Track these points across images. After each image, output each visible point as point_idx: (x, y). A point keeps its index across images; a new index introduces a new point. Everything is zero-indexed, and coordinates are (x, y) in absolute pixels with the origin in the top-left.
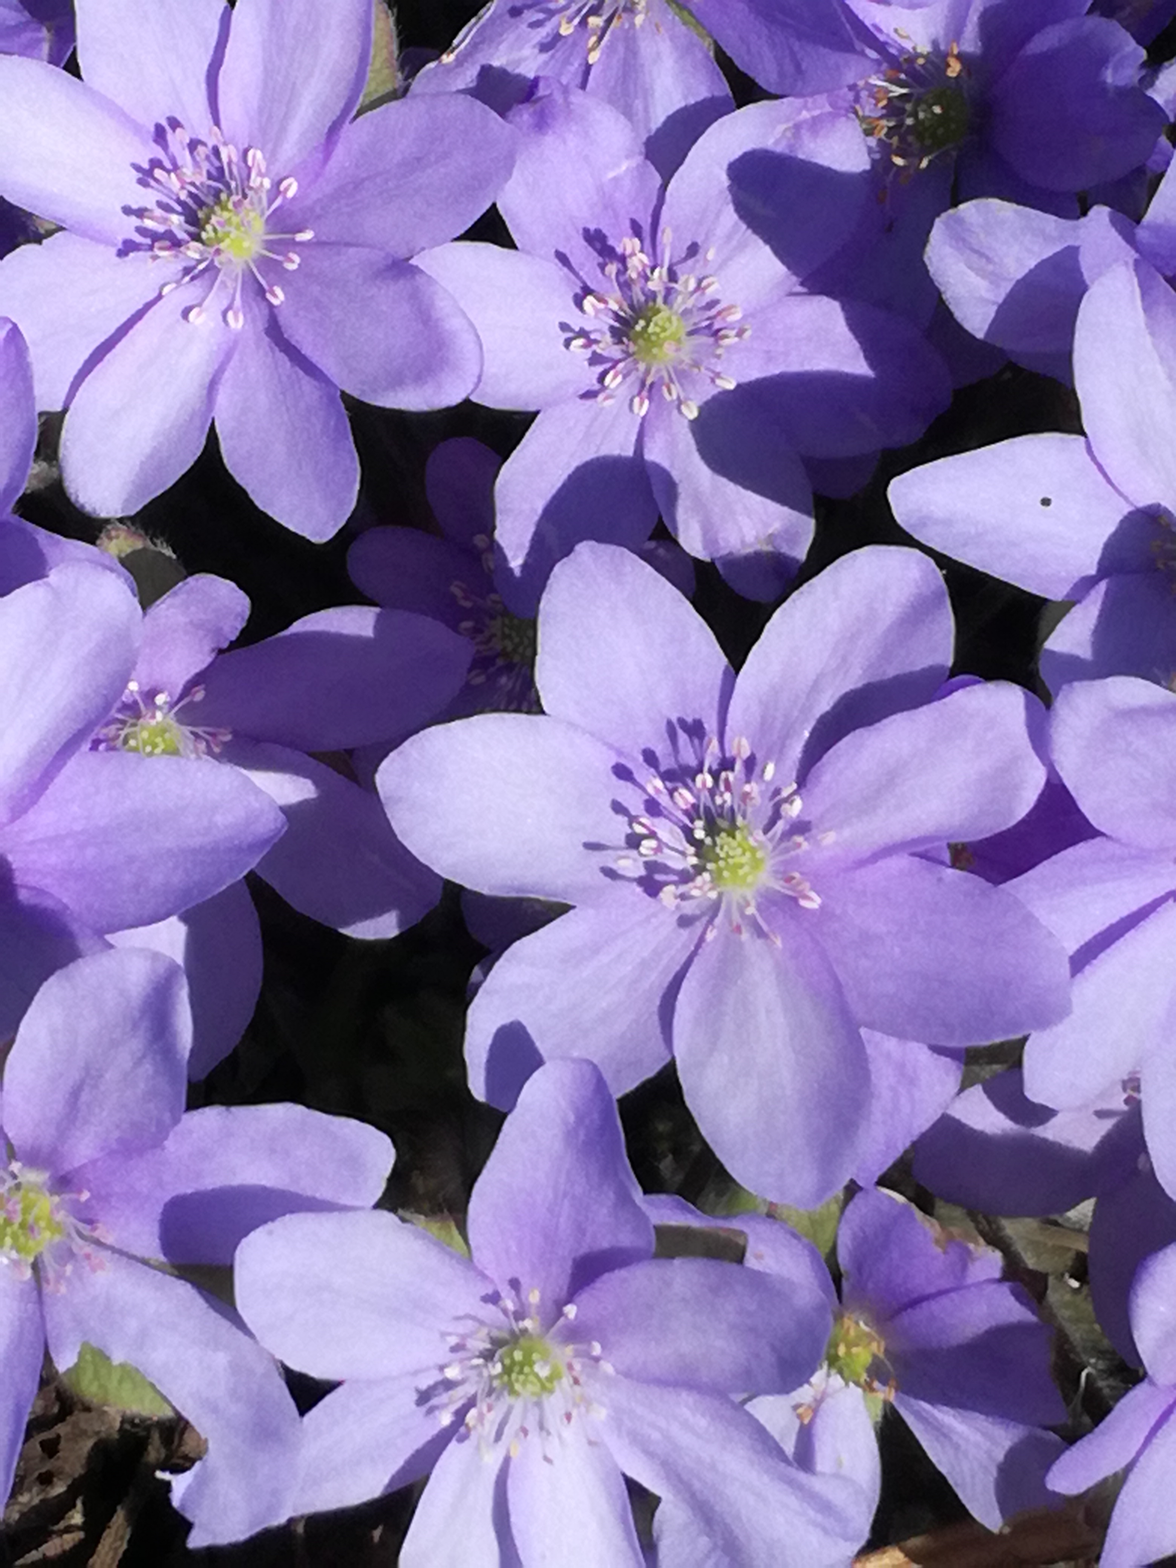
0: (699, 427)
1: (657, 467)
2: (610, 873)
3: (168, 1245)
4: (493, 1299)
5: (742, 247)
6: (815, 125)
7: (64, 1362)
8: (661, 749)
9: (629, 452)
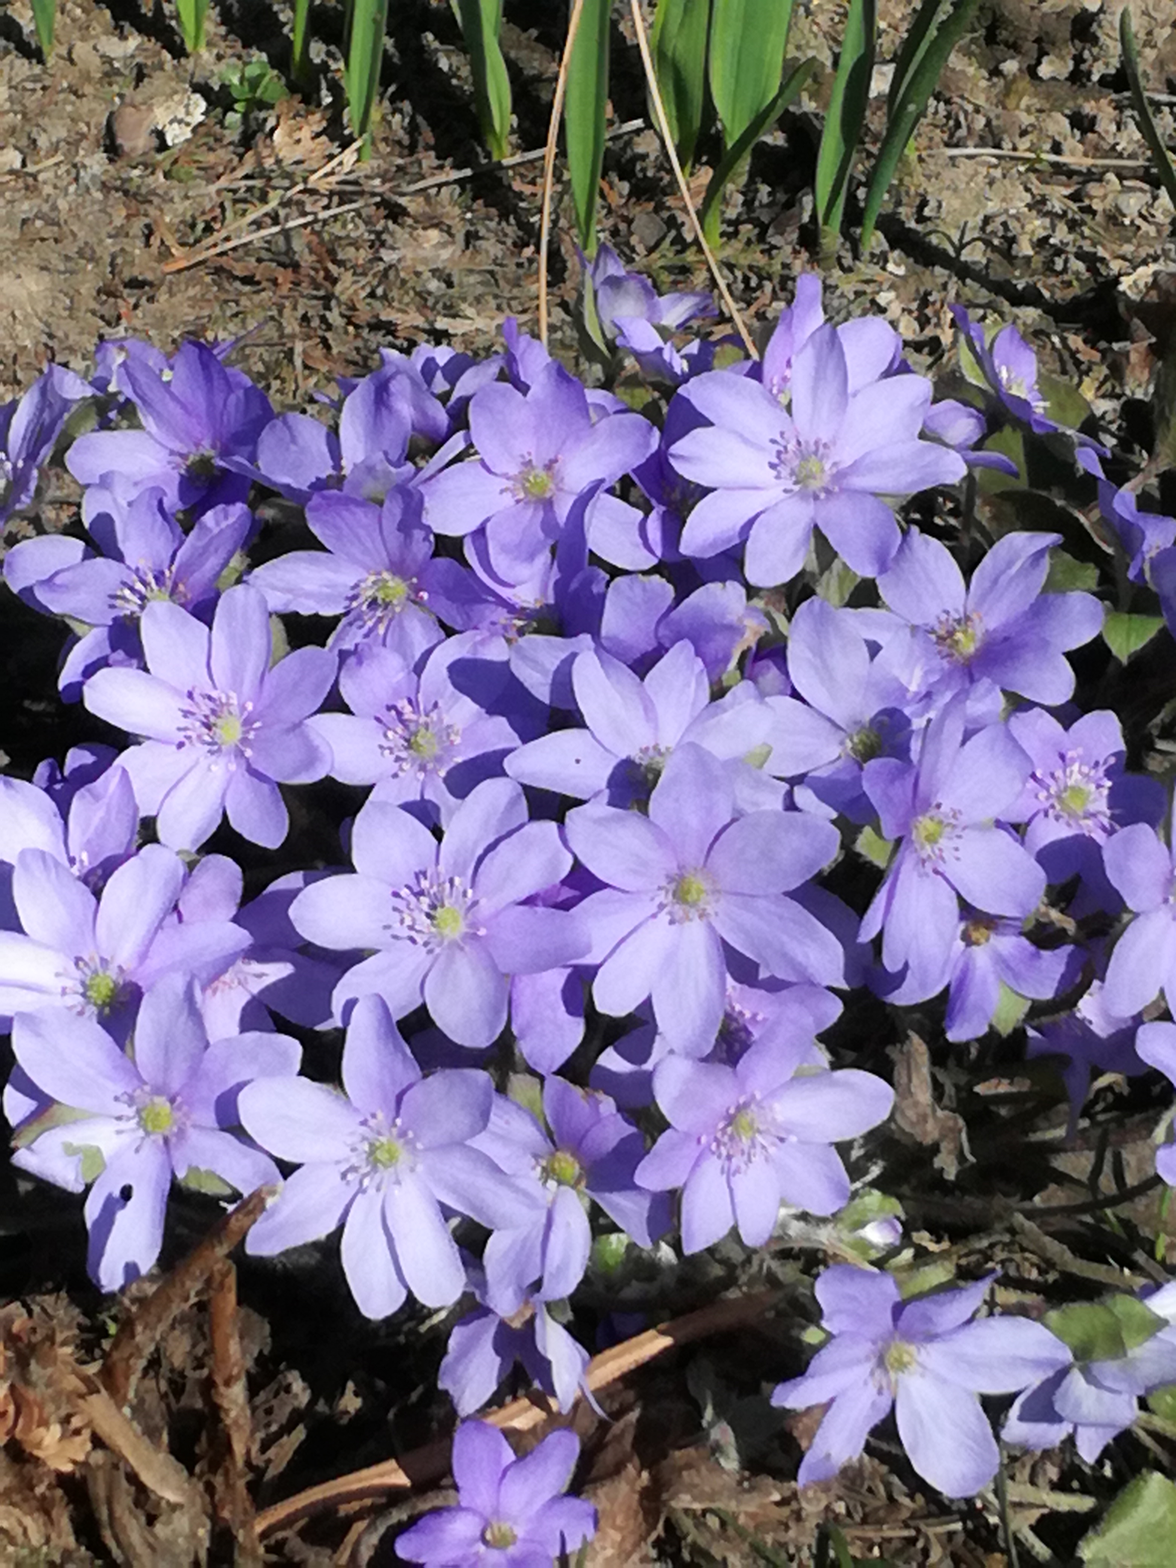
0: (445, 780)
1: (430, 801)
2: (395, 937)
3: (220, 1121)
4: (364, 1123)
5: (457, 700)
6: (483, 642)
7: (181, 1175)
8: (412, 882)
9: (418, 798)
